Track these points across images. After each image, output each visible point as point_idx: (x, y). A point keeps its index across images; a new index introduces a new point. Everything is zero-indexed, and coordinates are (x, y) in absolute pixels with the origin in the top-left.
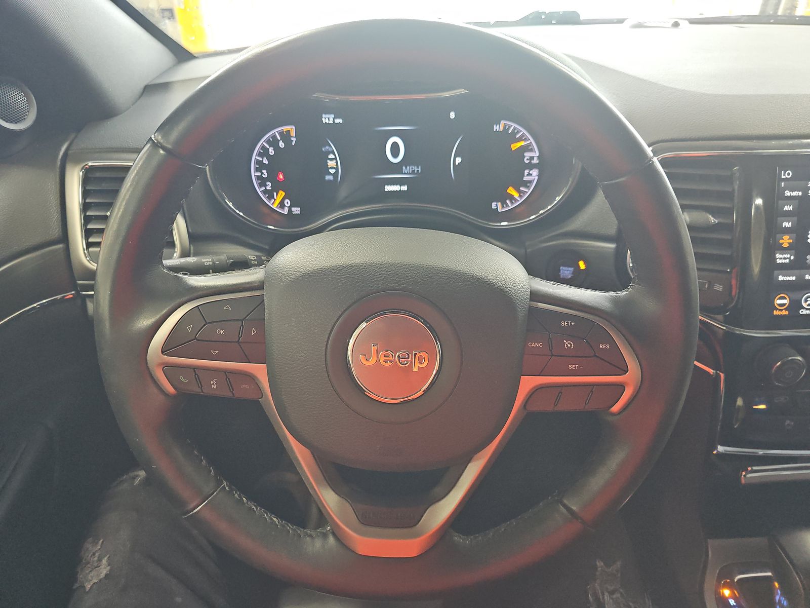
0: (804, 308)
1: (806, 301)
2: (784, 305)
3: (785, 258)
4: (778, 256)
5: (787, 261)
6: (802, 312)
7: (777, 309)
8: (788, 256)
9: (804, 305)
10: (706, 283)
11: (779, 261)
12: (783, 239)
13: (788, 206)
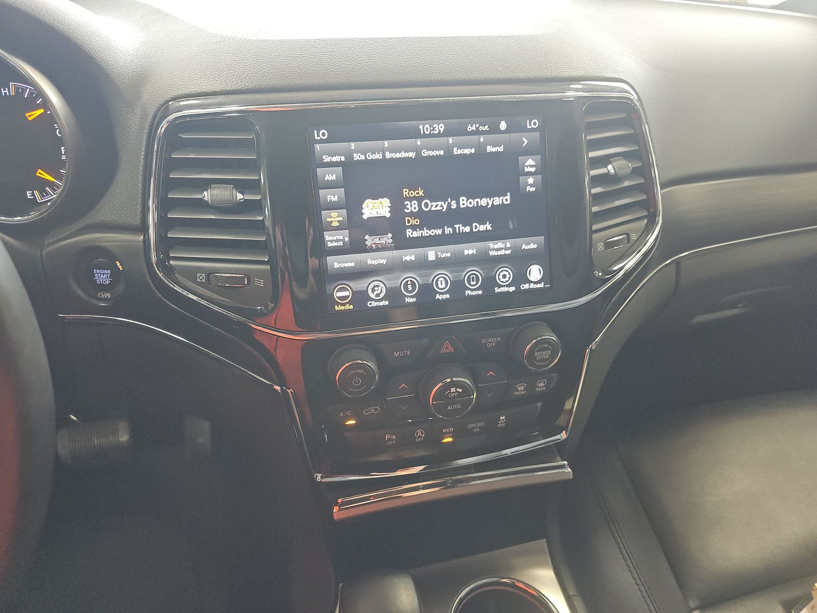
0: (372, 299)
1: (373, 291)
2: (347, 297)
3: (337, 241)
4: (327, 238)
5: (341, 243)
6: (370, 304)
7: (338, 304)
8: (341, 237)
9: (373, 296)
10: (244, 278)
11: (330, 244)
12: (332, 217)
13: (330, 175)
